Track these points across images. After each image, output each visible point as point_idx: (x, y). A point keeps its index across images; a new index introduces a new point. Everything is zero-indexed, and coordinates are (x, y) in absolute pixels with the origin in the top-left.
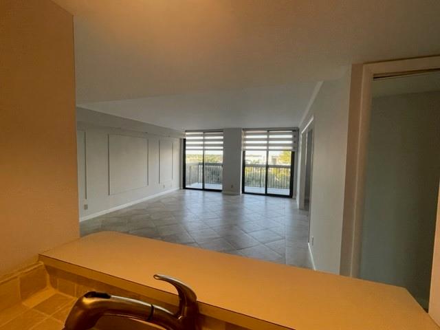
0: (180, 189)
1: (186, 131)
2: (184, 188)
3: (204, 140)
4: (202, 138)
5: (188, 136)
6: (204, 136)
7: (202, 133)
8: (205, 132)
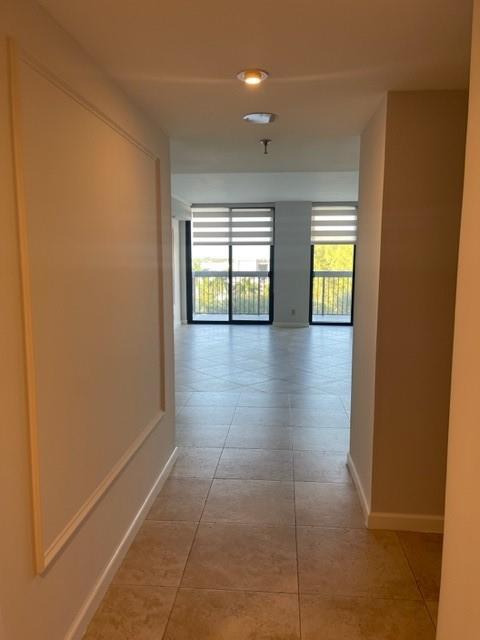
0: (182, 324)
1: (194, 206)
2: (191, 321)
3: (231, 225)
4: (227, 220)
5: (197, 215)
6: (230, 215)
7: (227, 210)
8: (233, 208)
